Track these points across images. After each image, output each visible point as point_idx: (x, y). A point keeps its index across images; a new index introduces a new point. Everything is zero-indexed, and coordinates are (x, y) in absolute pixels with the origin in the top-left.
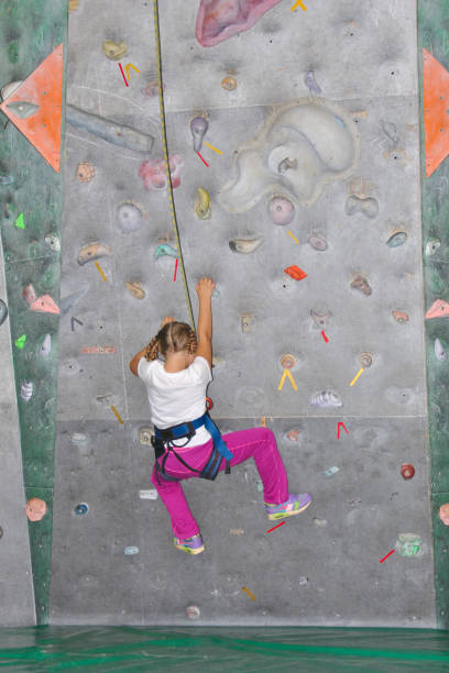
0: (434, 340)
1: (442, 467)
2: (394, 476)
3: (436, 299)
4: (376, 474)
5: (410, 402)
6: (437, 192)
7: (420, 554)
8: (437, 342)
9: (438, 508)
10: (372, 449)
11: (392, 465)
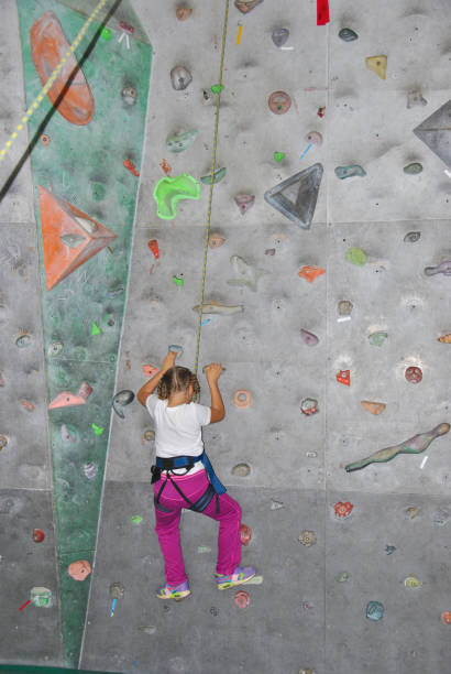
0: (60, 426)
1: (71, 532)
2: (27, 539)
3: (61, 392)
4: (15, 536)
5: (40, 478)
6: (61, 303)
7: (49, 605)
8: (64, 427)
9: (67, 567)
10: (11, 516)
11: (27, 529)
